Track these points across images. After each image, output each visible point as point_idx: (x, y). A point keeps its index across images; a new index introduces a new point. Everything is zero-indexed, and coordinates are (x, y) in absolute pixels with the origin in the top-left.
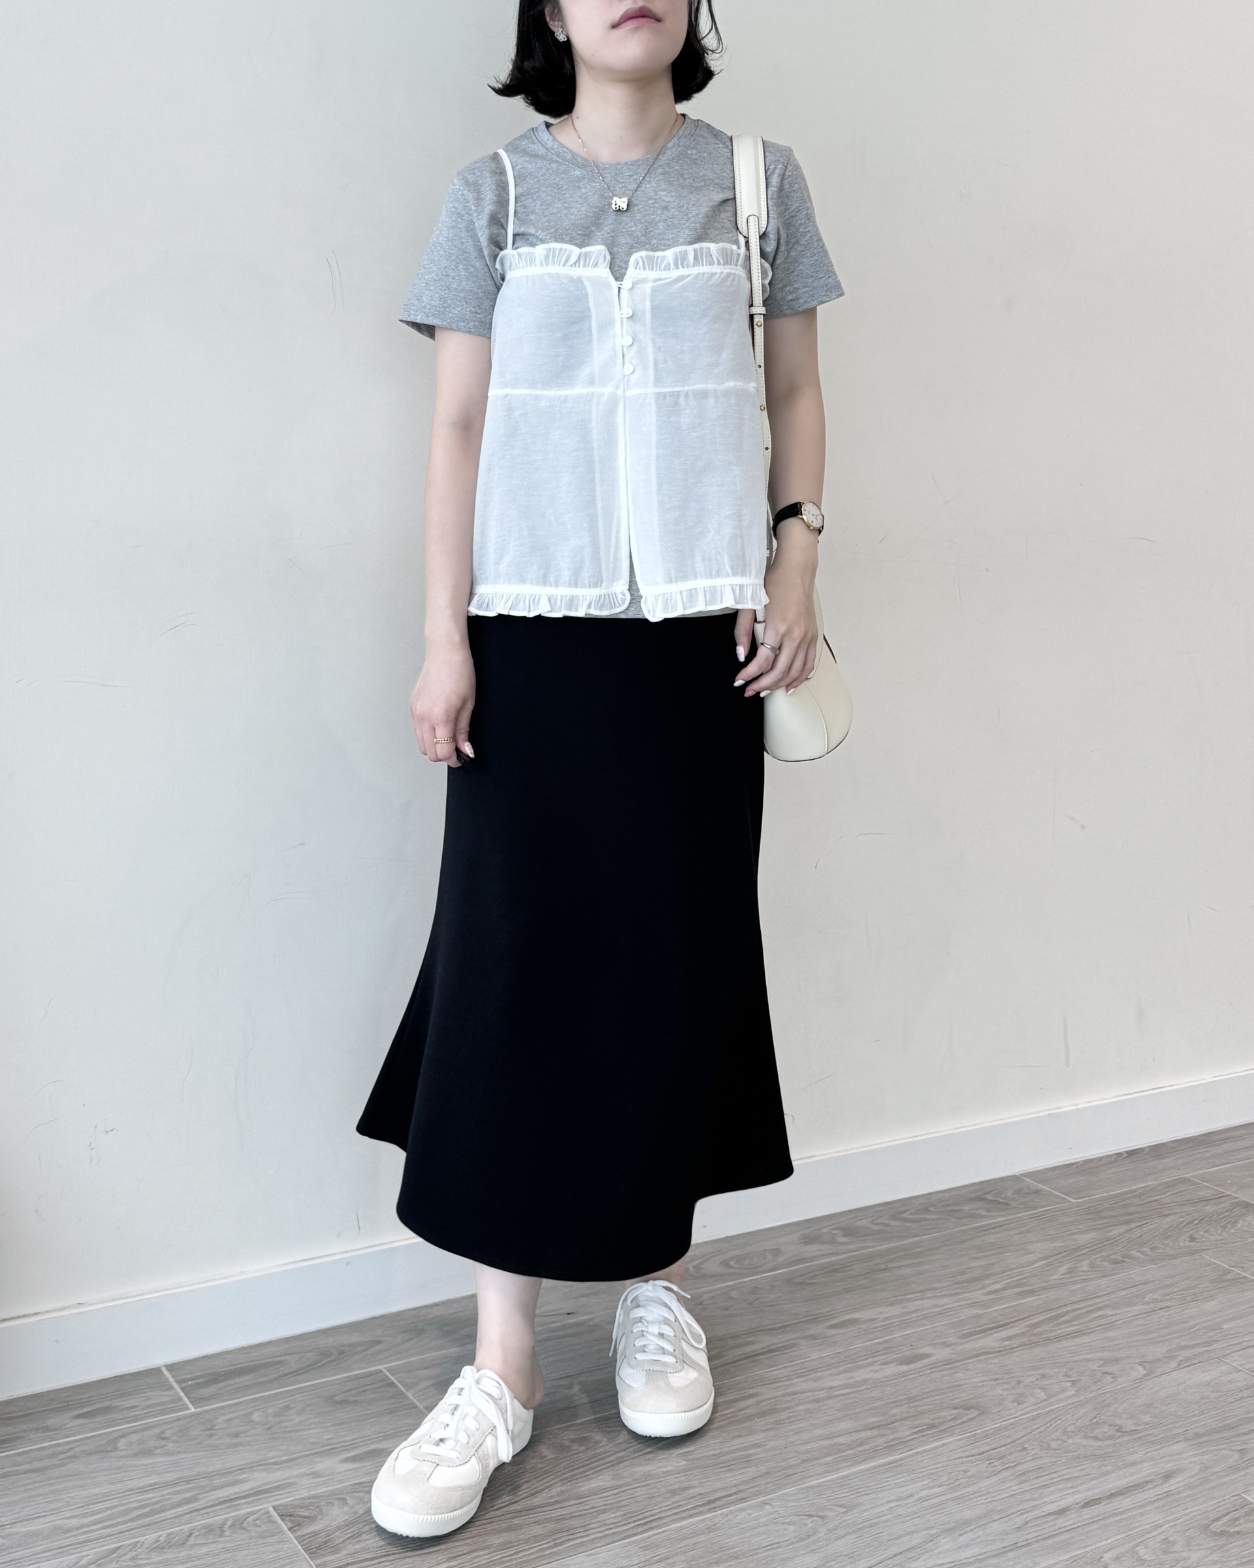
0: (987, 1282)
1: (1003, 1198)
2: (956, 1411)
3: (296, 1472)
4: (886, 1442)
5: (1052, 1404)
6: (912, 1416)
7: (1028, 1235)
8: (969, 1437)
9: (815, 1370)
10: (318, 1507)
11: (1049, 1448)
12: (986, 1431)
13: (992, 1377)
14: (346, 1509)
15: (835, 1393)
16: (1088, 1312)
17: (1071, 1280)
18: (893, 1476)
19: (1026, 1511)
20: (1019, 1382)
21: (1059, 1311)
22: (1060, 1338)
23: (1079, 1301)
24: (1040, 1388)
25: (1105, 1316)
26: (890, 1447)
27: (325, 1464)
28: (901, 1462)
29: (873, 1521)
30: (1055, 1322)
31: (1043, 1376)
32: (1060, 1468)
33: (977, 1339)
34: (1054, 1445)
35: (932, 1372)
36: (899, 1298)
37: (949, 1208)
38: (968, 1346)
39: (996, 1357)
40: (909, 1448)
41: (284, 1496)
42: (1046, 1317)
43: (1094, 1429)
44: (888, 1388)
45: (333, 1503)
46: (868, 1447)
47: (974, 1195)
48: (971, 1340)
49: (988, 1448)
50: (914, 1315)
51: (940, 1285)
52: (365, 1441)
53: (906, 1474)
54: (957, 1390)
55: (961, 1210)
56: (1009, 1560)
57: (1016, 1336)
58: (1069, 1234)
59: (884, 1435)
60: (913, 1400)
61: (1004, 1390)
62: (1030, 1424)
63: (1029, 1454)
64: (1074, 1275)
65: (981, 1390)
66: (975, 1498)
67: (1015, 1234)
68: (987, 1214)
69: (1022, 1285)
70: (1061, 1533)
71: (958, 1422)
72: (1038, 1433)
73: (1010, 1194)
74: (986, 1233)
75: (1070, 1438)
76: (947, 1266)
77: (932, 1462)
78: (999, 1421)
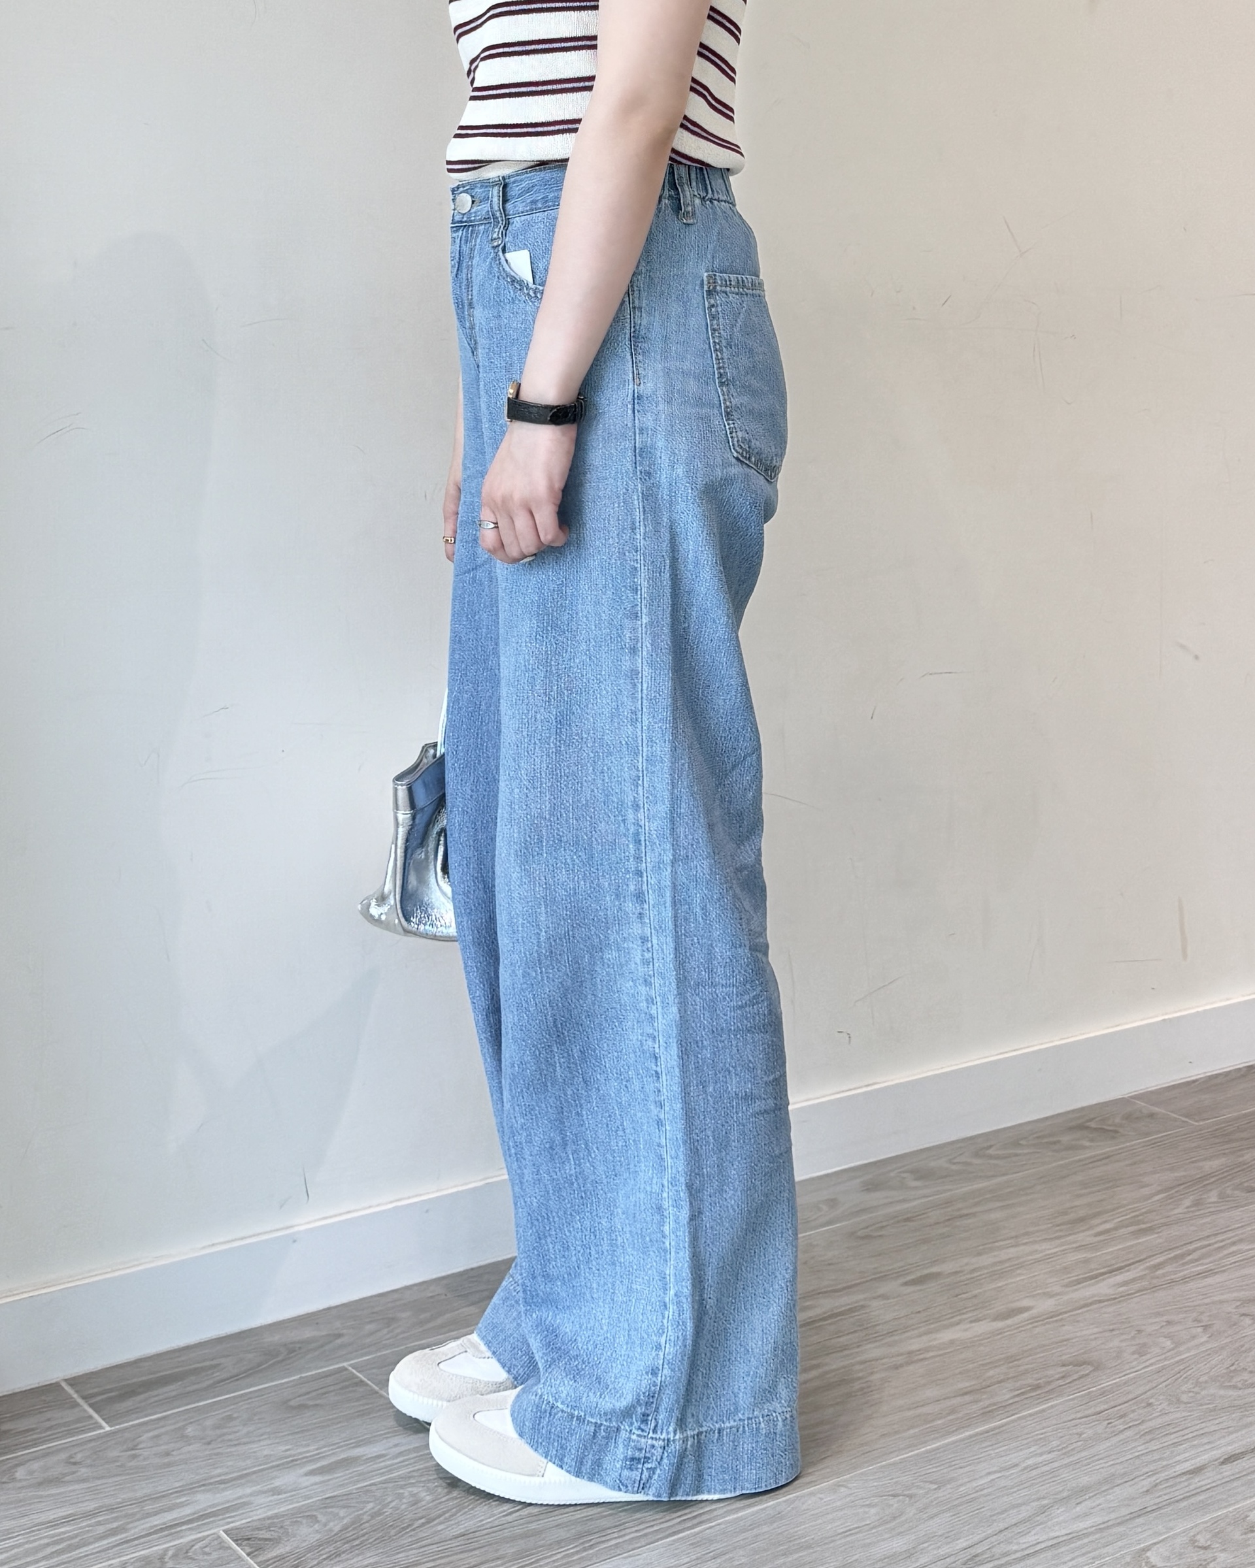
0: (1095, 1221)
1: (1110, 1125)
2: (1064, 1369)
3: (249, 1491)
4: (982, 1409)
5: (1180, 1353)
6: (1013, 1377)
7: (1142, 1165)
8: (1082, 1396)
9: (890, 1333)
10: (282, 1527)
11: (1179, 1401)
12: (1103, 1388)
13: (1106, 1328)
14: (316, 1526)
15: (916, 1358)
16: (1219, 1248)
17: (1197, 1213)
18: (992, 1445)
19: (1155, 1473)
20: (1139, 1331)
21: (1185, 1249)
22: (1185, 1280)
23: (1209, 1237)
24: (1165, 1337)
25: (1241, 1252)
26: (987, 1414)
27: (287, 1478)
28: (1000, 1428)
29: (972, 1496)
30: (1181, 1262)
31: (1169, 1323)
32: (1193, 1423)
33: (1086, 1285)
34: (1184, 1398)
35: (1034, 1327)
36: (989, 1246)
37: (1044, 1141)
38: (1076, 1295)
39: (1111, 1305)
40: (1009, 1414)
41: (236, 1518)
42: (1169, 1256)
43: (1232, 1377)
44: (982, 1348)
45: (301, 1522)
46: (962, 1415)
47: (1076, 1123)
48: (1080, 1289)
49: (1106, 1407)
50: (1009, 1264)
52: (337, 1448)
53: (1007, 1443)
54: (1066, 1345)
55: (1059, 1142)
56: (1137, 1526)
57: (1133, 1280)
58: (1193, 1162)
59: (980, 1401)
60: (1011, 1359)
61: (1121, 1341)
62: (1155, 1376)
63: (1154, 1410)
64: (1200, 1208)
65: (1093, 1344)
66: (1093, 1462)
67: (1127, 1166)
68: (1092, 1144)
69: (1138, 1223)
70: (1198, 1493)
71: (1067, 1382)
72: (1166, 1386)
73: (1118, 1120)
74: (1091, 1165)
75: (1204, 1389)
76: (1045, 1206)
77: (1041, 1426)
78: (1117, 1376)
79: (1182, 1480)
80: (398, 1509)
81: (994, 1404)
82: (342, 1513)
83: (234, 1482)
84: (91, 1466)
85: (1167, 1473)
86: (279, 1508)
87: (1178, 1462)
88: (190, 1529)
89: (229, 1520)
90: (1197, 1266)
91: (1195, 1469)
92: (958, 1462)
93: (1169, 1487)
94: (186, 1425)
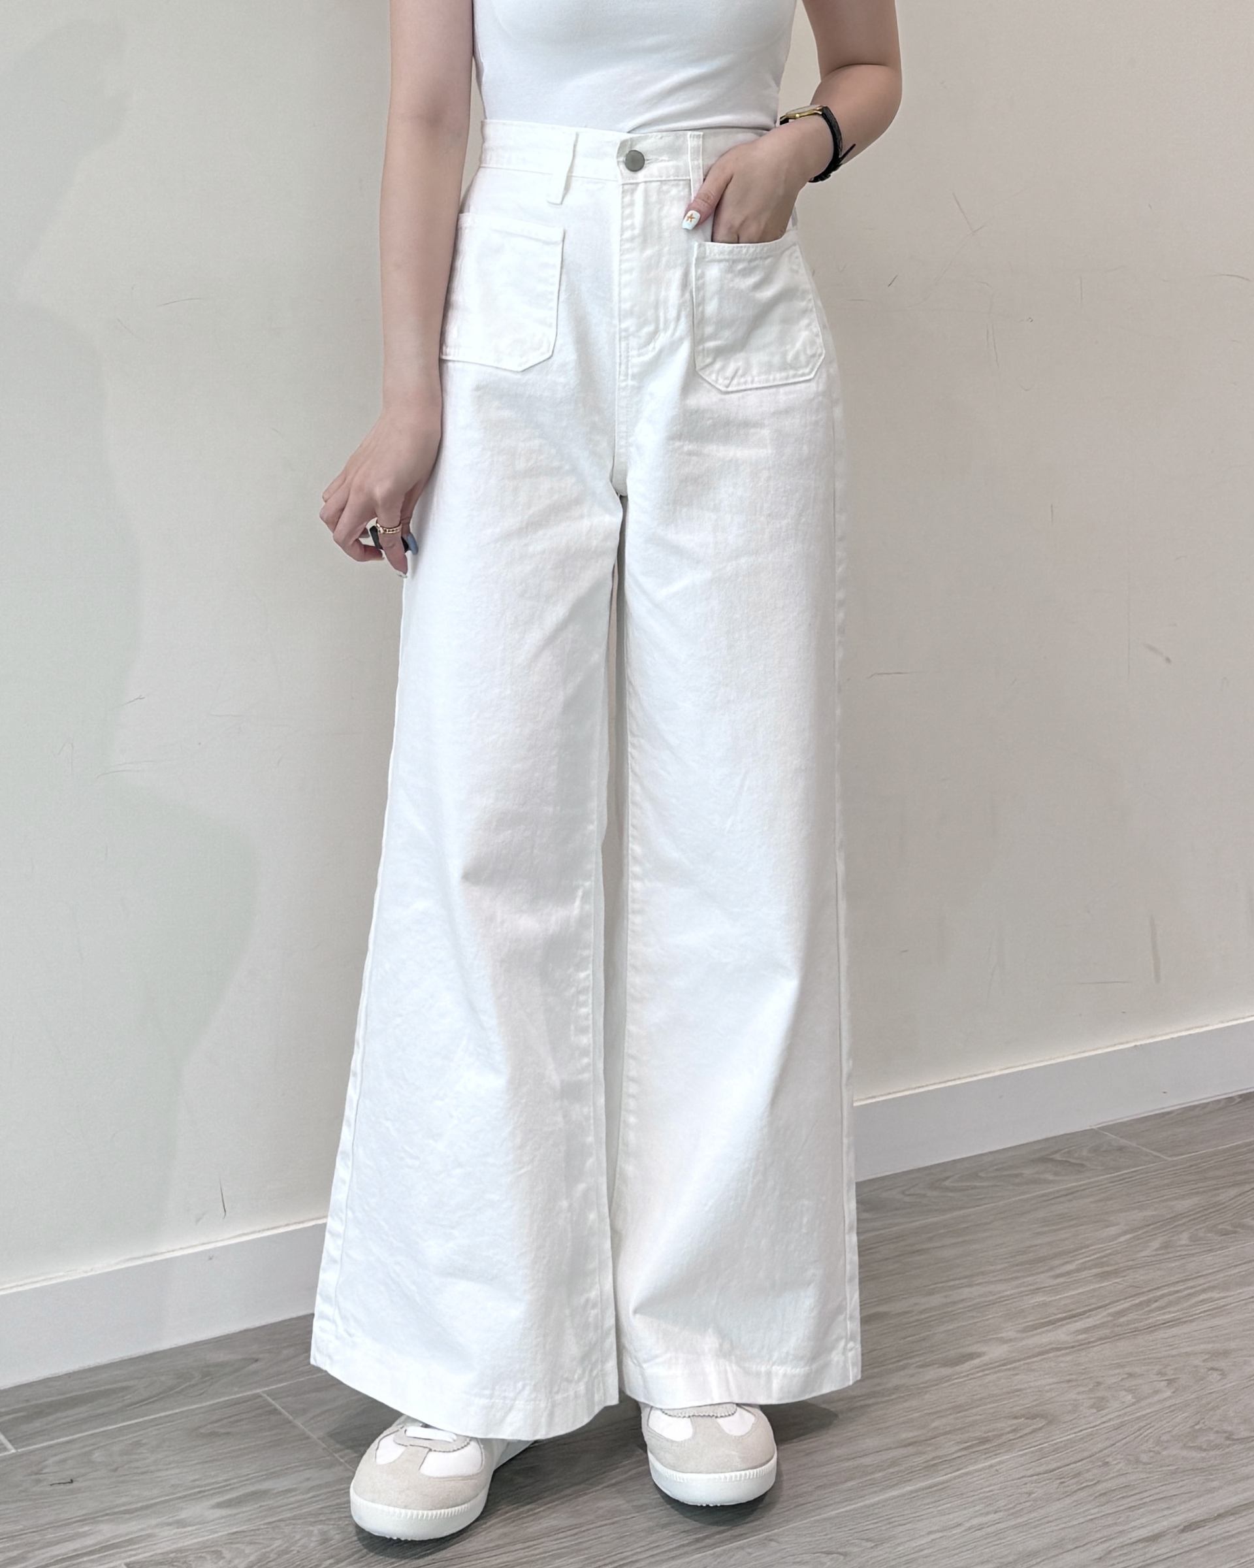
0: (1057, 1262)
1: (1077, 1158)
2: (1015, 1422)
3: (153, 1522)
4: (925, 1462)
5: (1141, 1409)
6: (959, 1429)
7: (1109, 1203)
8: (1034, 1453)
10: (185, 1562)
11: (1138, 1461)
12: (1056, 1444)
13: (1063, 1378)
16: (1189, 1295)
17: (1167, 1256)
18: (935, 1503)
19: (1109, 1539)
20: (1099, 1384)
21: (1151, 1295)
22: (1151, 1328)
23: (1178, 1282)
24: (1126, 1391)
25: (1211, 1300)
26: (931, 1467)
27: (191, 1511)
28: (946, 1485)
29: (911, 1556)
30: (1146, 1309)
32: (1154, 1485)
33: (1045, 1332)
34: (1144, 1458)
35: (984, 1375)
36: (940, 1285)
37: (1005, 1173)
38: (1030, 1342)
39: (1069, 1354)
41: (139, 1551)
42: (1134, 1302)
43: (1197, 1437)
44: (929, 1397)
45: (205, 1558)
46: (902, 1468)
47: (1036, 1156)
48: (1035, 1335)
49: (1058, 1465)
50: (961, 1306)
51: (992, 1268)
52: (245, 1481)
53: (950, 1500)
54: (1018, 1396)
55: (1021, 1174)
57: (1096, 1327)
58: (1163, 1201)
59: (924, 1453)
60: (958, 1409)
61: (1078, 1393)
62: (1113, 1433)
63: (1111, 1469)
64: (1170, 1250)
65: (1049, 1395)
66: (1041, 1524)
67: (1092, 1202)
68: (1056, 1178)
69: (1102, 1265)
70: (1154, 1563)
71: (1018, 1436)
72: (1125, 1445)
73: (1085, 1153)
74: (1053, 1201)
75: (1166, 1448)
76: (1003, 1244)
77: (987, 1483)
78: (1072, 1431)
79: (1137, 1547)
80: (307, 1547)
81: (939, 1457)
82: (247, 1550)
83: (138, 1513)
85: (1121, 1540)
86: (183, 1542)
87: (1135, 1528)
88: (91, 1560)
89: (130, 1553)
90: (1163, 1314)
91: (1151, 1536)
92: (897, 1519)
93: (1125, 1554)
94: (95, 1449)
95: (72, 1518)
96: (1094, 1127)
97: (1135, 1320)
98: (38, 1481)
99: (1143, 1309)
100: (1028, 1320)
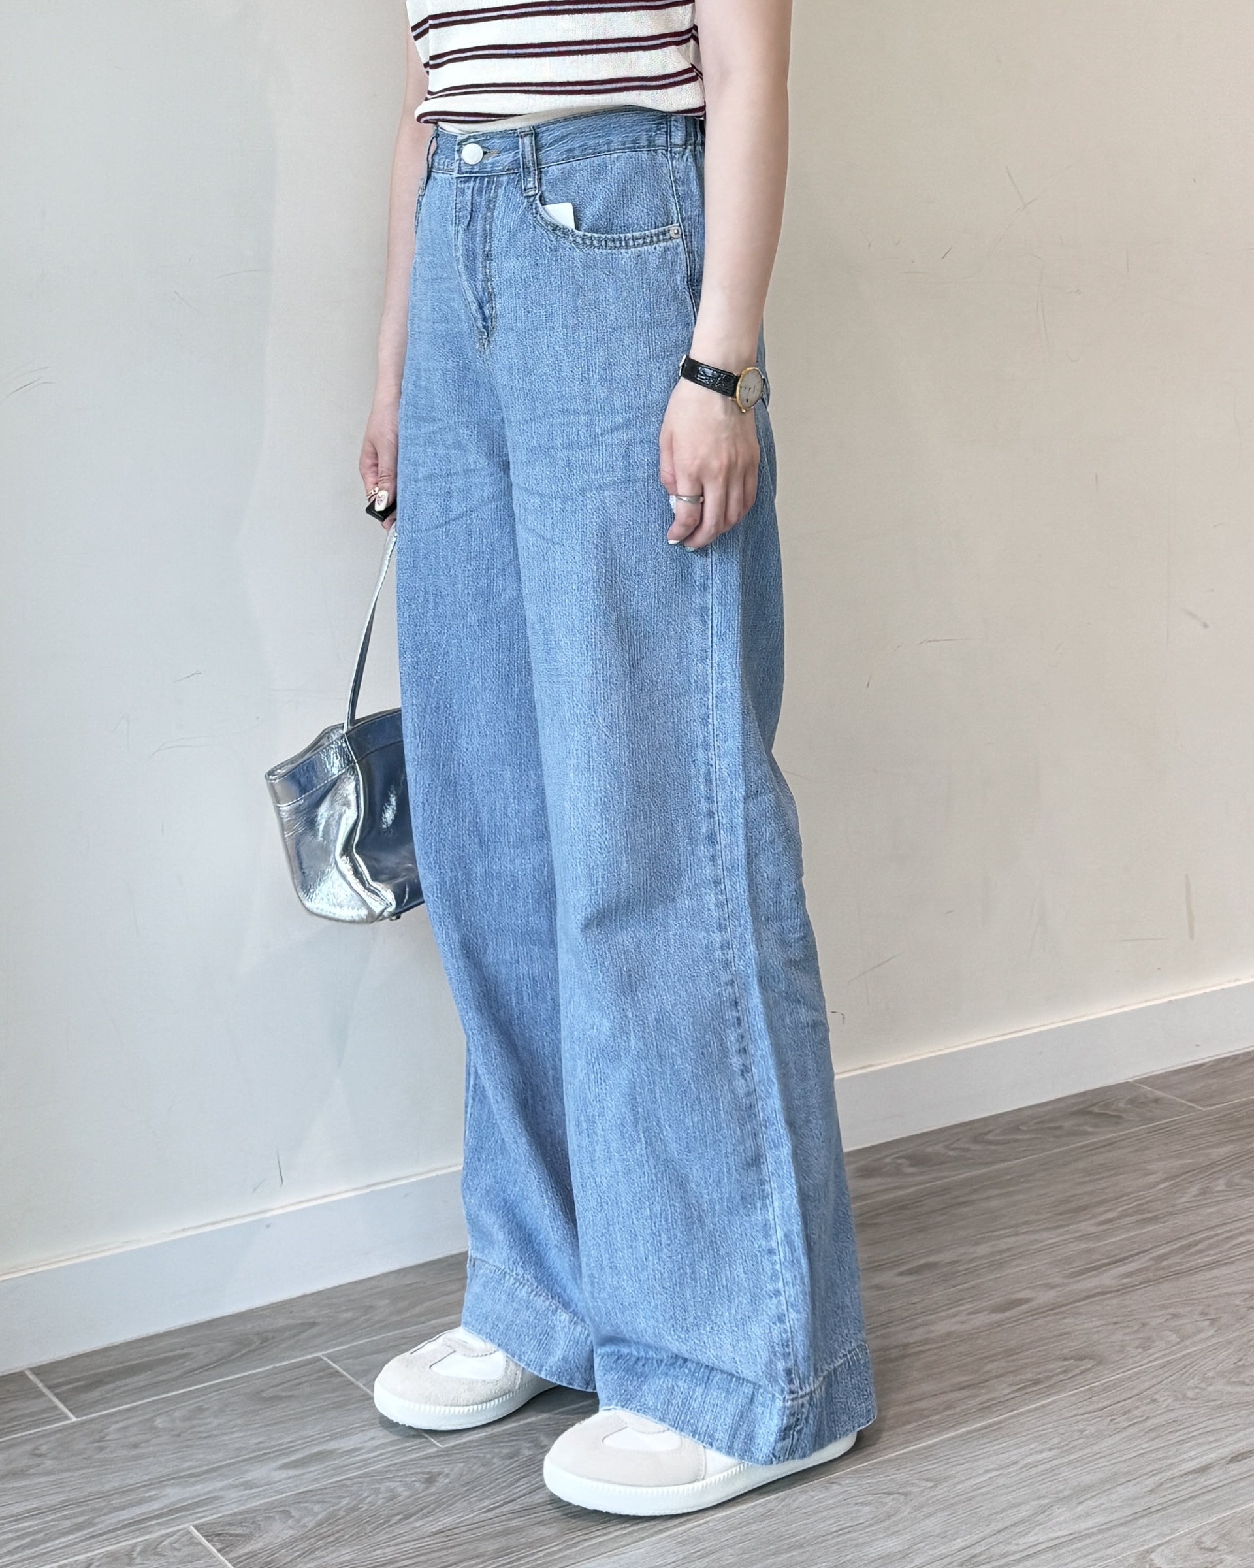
0: (1098, 1210)
1: (1114, 1111)
2: (1066, 1363)
3: (219, 1485)
4: (980, 1404)
5: (1184, 1348)
6: (1012, 1372)
7: (1148, 1152)
8: (1084, 1391)
10: (253, 1523)
11: (1184, 1397)
12: (1105, 1383)
13: (1110, 1320)
14: (290, 1522)
15: (909, 1352)
16: (1226, 1238)
17: (1205, 1202)
18: (991, 1442)
19: (1160, 1471)
20: (1144, 1325)
21: (1190, 1240)
22: (1193, 1271)
23: (1216, 1226)
24: (1171, 1331)
26: (984, 1410)
27: (257, 1473)
28: (1000, 1425)
29: (970, 1495)
30: (1186, 1253)
31: (1174, 1316)
32: (1199, 1420)
33: (1089, 1277)
34: (1190, 1394)
35: (1033, 1320)
36: (987, 1235)
37: (1046, 1125)
38: (1078, 1287)
39: (1113, 1297)
40: (1009, 1409)
41: (208, 1513)
42: (1174, 1247)
43: (1240, 1373)
44: (979, 1341)
45: (273, 1517)
47: (1076, 1108)
48: (1081, 1280)
49: (1109, 1402)
51: (1037, 1217)
52: (308, 1442)
53: (1007, 1439)
54: (1068, 1338)
55: (1060, 1127)
56: (1141, 1527)
57: (1139, 1271)
58: (1198, 1150)
59: (978, 1396)
60: (1010, 1352)
61: (1125, 1335)
62: (1160, 1372)
63: (1159, 1406)
64: (1207, 1196)
65: (1096, 1337)
66: (1094, 1460)
67: (1131, 1152)
68: (1095, 1130)
69: (1143, 1212)
70: (1204, 1493)
71: (1070, 1375)
72: (1171, 1382)
73: (1122, 1105)
74: (1093, 1152)
75: (1210, 1385)
76: (1045, 1194)
77: (1041, 1422)
78: (1121, 1371)
79: (1187, 1479)
80: (374, 1505)
81: (995, 1399)
82: (317, 1508)
84: (56, 1458)
85: (1171, 1472)
86: (252, 1503)
87: (1184, 1461)
88: (159, 1524)
89: (200, 1515)
90: (1205, 1257)
91: (1201, 1467)
92: (954, 1459)
93: (1176, 1486)
94: (155, 1416)
95: (137, 1483)
96: (1130, 1080)
97: (1177, 1263)
98: (101, 1449)
99: (1184, 1252)
100: (1074, 1266)
